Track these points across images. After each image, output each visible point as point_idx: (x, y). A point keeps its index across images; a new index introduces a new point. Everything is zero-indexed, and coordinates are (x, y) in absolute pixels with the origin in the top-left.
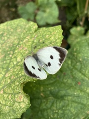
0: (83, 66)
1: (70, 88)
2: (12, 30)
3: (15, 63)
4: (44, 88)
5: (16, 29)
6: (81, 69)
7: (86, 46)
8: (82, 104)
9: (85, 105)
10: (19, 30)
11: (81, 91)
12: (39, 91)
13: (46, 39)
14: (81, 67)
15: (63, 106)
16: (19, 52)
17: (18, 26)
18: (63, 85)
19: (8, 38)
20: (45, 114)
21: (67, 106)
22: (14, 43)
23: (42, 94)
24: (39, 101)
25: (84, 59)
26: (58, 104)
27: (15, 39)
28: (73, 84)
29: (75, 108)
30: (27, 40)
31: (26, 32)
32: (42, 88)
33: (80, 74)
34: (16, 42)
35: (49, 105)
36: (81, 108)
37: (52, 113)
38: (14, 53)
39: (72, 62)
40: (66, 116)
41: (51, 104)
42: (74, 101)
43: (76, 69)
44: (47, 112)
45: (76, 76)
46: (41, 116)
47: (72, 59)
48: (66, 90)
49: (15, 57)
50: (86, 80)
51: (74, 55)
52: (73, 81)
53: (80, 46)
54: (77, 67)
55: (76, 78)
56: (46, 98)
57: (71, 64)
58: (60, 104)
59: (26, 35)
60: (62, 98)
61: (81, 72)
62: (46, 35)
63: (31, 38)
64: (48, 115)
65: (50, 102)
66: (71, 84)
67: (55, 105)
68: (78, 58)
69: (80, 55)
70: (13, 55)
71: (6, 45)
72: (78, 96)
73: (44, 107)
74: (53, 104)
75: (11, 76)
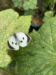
0: (46, 38)
1: (38, 50)
2: (5, 16)
3: (6, 37)
4: (24, 50)
5: (7, 16)
6: (45, 39)
7: (49, 26)
8: (44, 59)
9: (46, 59)
10: (9, 17)
11: (44, 52)
12: (21, 51)
13: (23, 24)
14: (45, 38)
15: (34, 60)
16: (8, 31)
17: (8, 14)
18: (34, 48)
19: (3, 21)
20: (24, 63)
21: (36, 60)
22: (6, 25)
23: (23, 53)
24: (21, 57)
25: (47, 34)
26: (31, 59)
27: (7, 23)
28: (40, 48)
29: (40, 61)
30: (13, 23)
31: (13, 18)
32: (23, 50)
33: (44, 42)
34: (7, 24)
35: (26, 59)
36: (44, 61)
37: (27, 63)
38: (5, 31)
39: (40, 35)
40: (35, 65)
41: (27, 58)
42: (40, 57)
43: (42, 39)
44: (25, 63)
45: (42, 43)
46: (22, 64)
47: (40, 33)
48: (35, 51)
49: (6, 34)
50: (47, 46)
51: (42, 31)
52: (40, 46)
53: (46, 26)
54: (43, 38)
55: (42, 44)
56: (25, 55)
57: (40, 36)
58: (32, 59)
59: (12, 20)
60: (33, 55)
61: (45, 41)
62: (23, 21)
63: (15, 22)
64: (25, 64)
65: (27, 57)
66: (39, 48)
67: (30, 59)
68: (44, 33)
69: (45, 31)
70: (5, 32)
71: (2, 26)
72: (42, 55)
73: (24, 60)
74: (28, 58)
75: (3, 44)
